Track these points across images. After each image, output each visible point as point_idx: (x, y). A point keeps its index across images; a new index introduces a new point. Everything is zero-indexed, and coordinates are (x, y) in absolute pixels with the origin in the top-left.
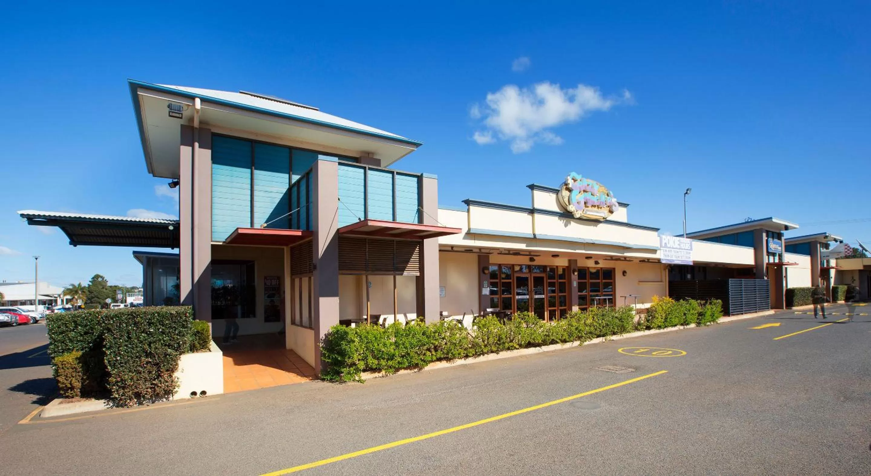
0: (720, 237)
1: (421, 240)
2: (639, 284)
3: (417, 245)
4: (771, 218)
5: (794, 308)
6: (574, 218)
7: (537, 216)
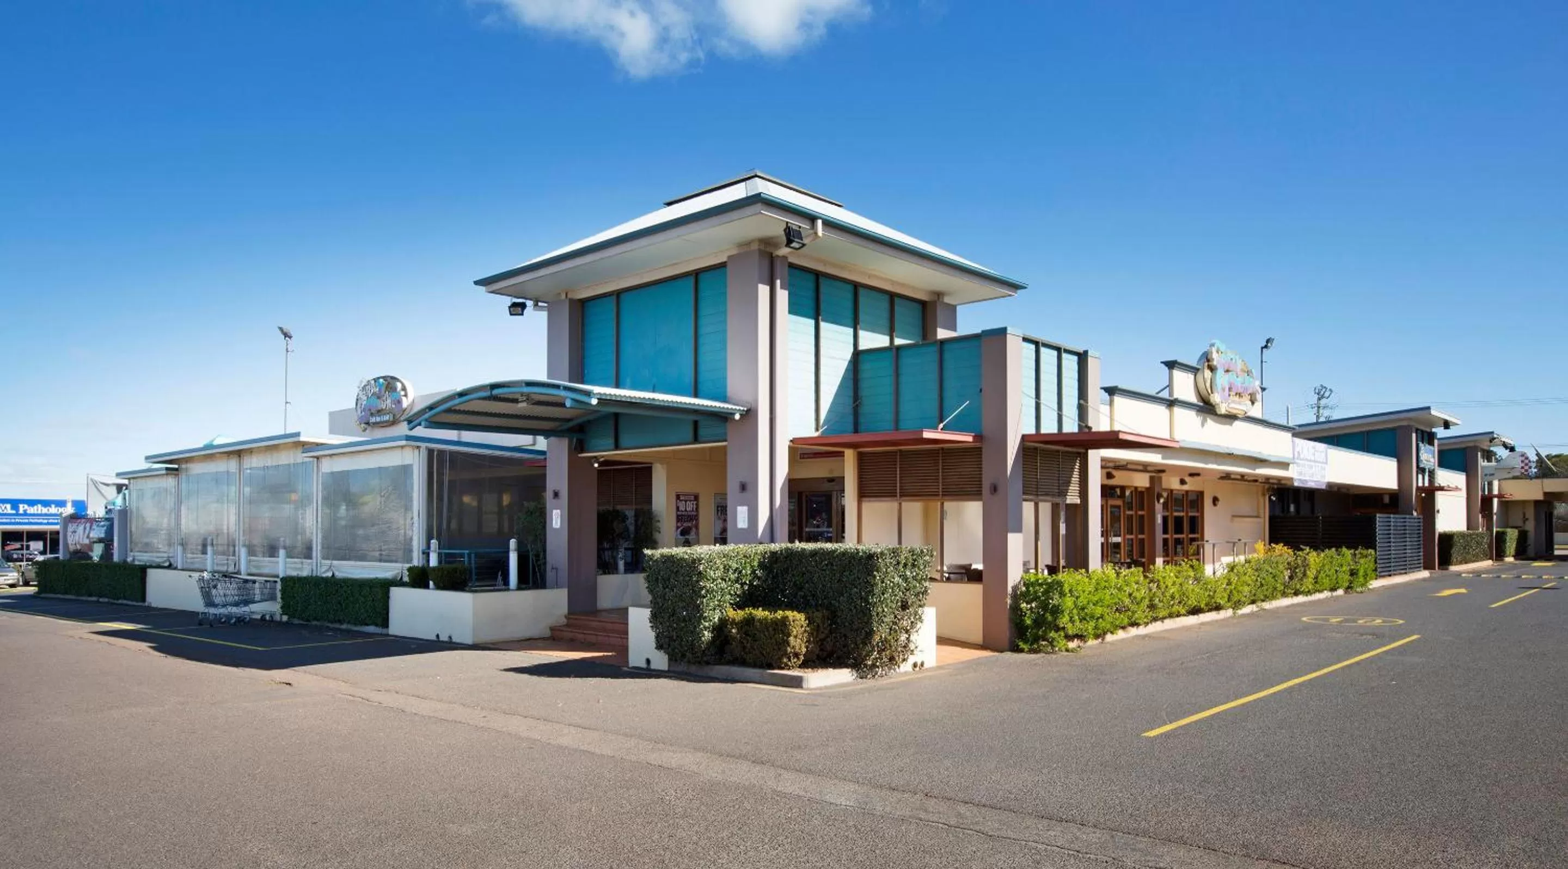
0: (1338, 436)
1: (1083, 451)
2: (1232, 521)
3: (1077, 457)
4: (1429, 408)
5: (1453, 568)
6: (1216, 414)
7: (1177, 410)
